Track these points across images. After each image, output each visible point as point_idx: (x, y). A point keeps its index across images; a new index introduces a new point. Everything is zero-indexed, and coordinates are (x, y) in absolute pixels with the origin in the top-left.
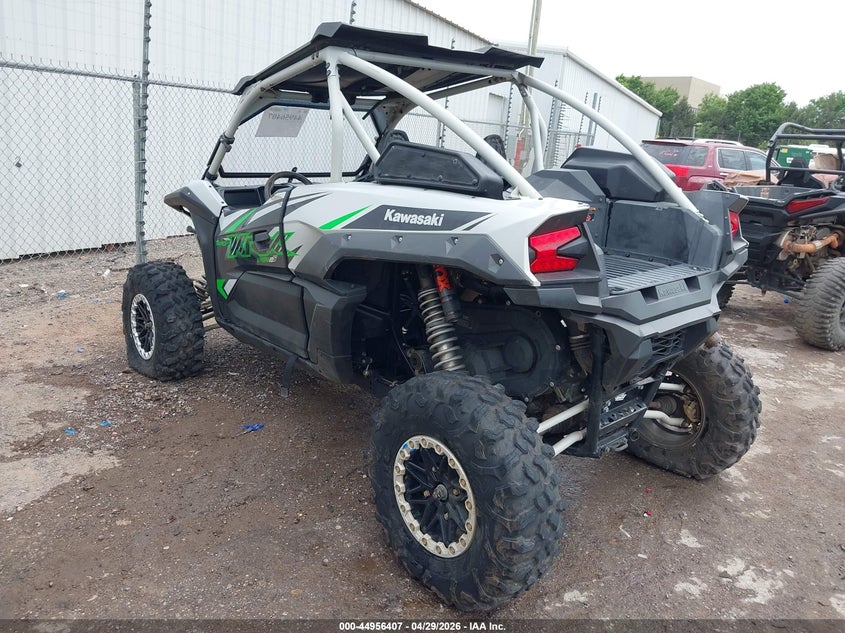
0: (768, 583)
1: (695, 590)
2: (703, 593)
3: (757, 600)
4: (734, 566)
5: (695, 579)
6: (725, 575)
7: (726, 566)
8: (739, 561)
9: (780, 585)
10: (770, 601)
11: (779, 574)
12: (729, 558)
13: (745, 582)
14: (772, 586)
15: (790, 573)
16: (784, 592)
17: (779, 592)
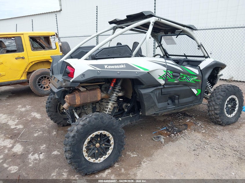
0: (32, 159)
1: (42, 147)
2: (40, 148)
3: (30, 155)
4: (41, 156)
5: (44, 148)
6: (41, 153)
7: (43, 155)
8: (42, 158)
9: (30, 161)
10: (28, 156)
11: (32, 163)
12: (45, 157)
13: (36, 156)
14: (31, 160)
15: (30, 165)
16: (27, 160)
17: (29, 159)
